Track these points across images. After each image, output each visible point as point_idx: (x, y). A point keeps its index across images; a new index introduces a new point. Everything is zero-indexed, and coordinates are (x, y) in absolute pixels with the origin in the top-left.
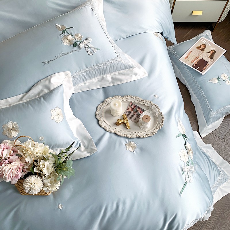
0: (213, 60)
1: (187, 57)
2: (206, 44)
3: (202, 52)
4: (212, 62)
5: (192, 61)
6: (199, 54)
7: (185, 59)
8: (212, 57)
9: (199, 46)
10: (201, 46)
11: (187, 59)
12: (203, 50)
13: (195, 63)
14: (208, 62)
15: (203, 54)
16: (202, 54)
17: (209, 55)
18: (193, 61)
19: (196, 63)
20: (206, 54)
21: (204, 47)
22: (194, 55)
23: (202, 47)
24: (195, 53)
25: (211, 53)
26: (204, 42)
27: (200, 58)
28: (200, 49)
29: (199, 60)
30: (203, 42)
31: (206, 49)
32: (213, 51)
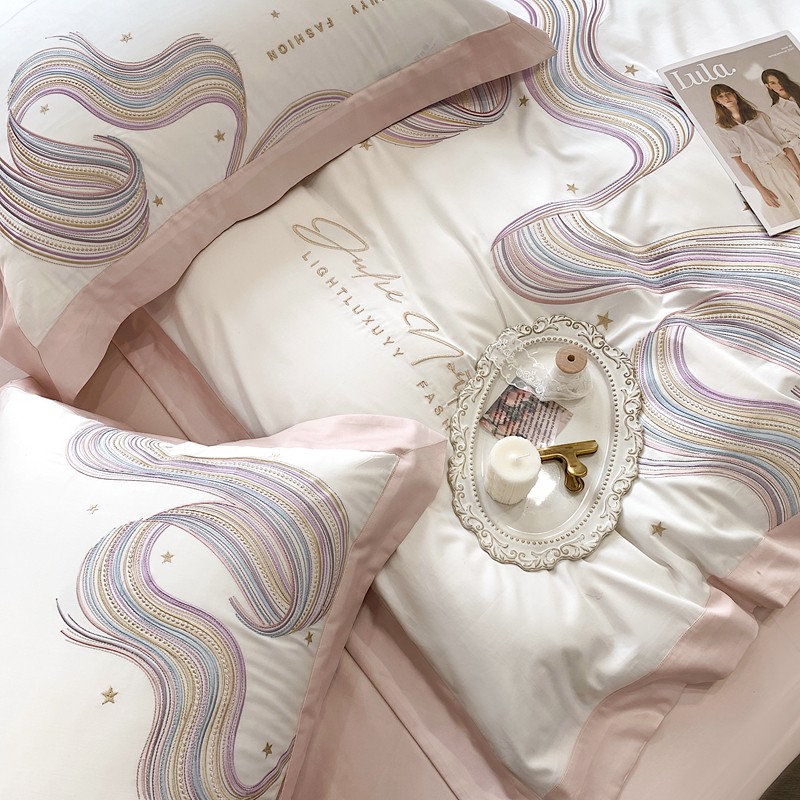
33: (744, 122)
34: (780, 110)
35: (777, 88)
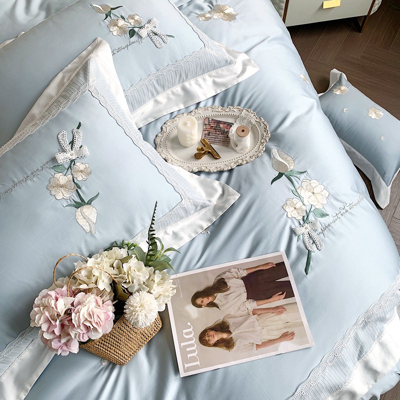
0: (225, 273)
1: (287, 336)
2: (195, 341)
3: (230, 322)
4: (232, 270)
5: (281, 313)
6: (245, 320)
7: (293, 334)
8: (220, 285)
9: (221, 351)
10: (215, 345)
11: (290, 330)
12: (222, 327)
13: (278, 301)
14: (243, 279)
15: (232, 312)
16: (237, 314)
17: (219, 298)
18: (279, 309)
19: (275, 297)
20: (226, 306)
21: (212, 333)
22: (259, 328)
23: (216, 337)
24: (254, 331)
25: (211, 299)
26: (194, 351)
27: (253, 305)
28: (225, 336)
29: (261, 302)
30: (195, 354)
31: (211, 324)
32: (199, 301)
33: (230, 333)
34: (224, 305)
35: (206, 301)
